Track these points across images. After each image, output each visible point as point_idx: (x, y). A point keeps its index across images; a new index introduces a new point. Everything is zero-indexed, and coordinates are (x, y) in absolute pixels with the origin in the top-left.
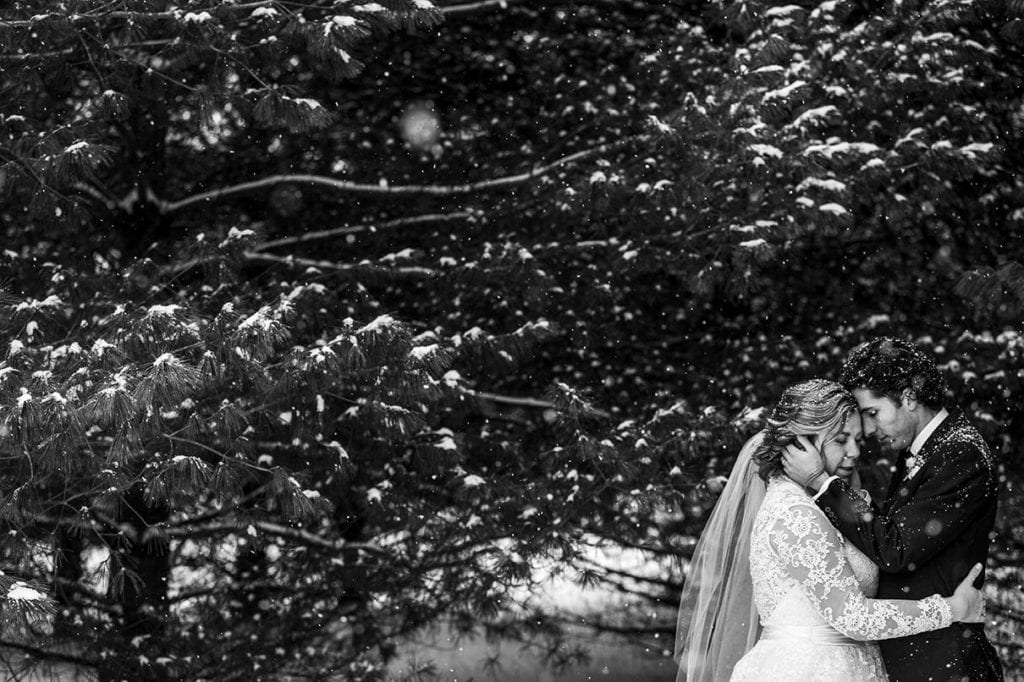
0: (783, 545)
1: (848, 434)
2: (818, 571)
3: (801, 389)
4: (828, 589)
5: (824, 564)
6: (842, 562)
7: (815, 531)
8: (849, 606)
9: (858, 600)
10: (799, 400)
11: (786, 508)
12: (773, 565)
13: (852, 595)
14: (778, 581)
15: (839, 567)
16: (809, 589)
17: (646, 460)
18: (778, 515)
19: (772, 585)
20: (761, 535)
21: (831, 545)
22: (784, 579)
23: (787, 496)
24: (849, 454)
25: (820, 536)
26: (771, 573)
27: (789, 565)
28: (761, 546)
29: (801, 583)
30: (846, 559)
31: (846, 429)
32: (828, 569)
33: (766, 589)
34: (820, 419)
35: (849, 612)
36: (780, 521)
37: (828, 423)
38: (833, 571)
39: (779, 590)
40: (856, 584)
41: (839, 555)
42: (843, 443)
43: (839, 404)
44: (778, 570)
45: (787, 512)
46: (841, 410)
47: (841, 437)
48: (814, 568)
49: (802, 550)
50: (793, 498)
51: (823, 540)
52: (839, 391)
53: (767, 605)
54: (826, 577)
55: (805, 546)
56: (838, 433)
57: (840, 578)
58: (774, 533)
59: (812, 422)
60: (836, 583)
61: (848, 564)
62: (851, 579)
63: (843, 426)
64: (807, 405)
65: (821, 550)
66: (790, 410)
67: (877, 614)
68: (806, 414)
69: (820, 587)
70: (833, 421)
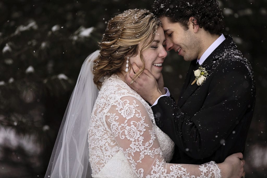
0: (115, 124)
1: (158, 42)
2: (137, 143)
3: (121, 16)
4: (142, 156)
5: (141, 139)
6: (153, 138)
7: (137, 115)
8: (155, 169)
9: (161, 164)
10: (121, 24)
11: (118, 97)
12: (106, 136)
13: (157, 160)
14: (109, 148)
15: (151, 141)
16: (129, 155)
17: (10, 62)
18: (112, 102)
19: (104, 150)
20: (99, 116)
21: (147, 125)
22: (112, 147)
23: (119, 89)
24: (160, 55)
25: (140, 119)
26: (104, 142)
27: (118, 138)
28: (99, 123)
29: (125, 150)
30: (155, 136)
31: (156, 38)
32: (144, 143)
33: (99, 153)
34: (139, 34)
35: (155, 172)
36: (114, 106)
37: (144, 36)
38: (147, 144)
39: (108, 153)
40: (161, 153)
41: (151, 132)
42: (155, 47)
43: (150, 21)
44: (109, 141)
45: (119, 100)
46: (152, 25)
47: (154, 43)
48: (135, 141)
49: (128, 128)
50: (123, 91)
51: (142, 122)
52: (147, 14)
53: (99, 163)
54: (142, 148)
55: (129, 125)
56: (151, 42)
57: (151, 149)
58: (109, 114)
59: (135, 36)
60: (148, 152)
61: (156, 140)
62: (158, 149)
63: (154, 36)
64: (129, 26)
65: (140, 128)
66: (116, 32)
67: (172, 174)
68: (128, 32)
69: (137, 154)
70: (147, 33)
